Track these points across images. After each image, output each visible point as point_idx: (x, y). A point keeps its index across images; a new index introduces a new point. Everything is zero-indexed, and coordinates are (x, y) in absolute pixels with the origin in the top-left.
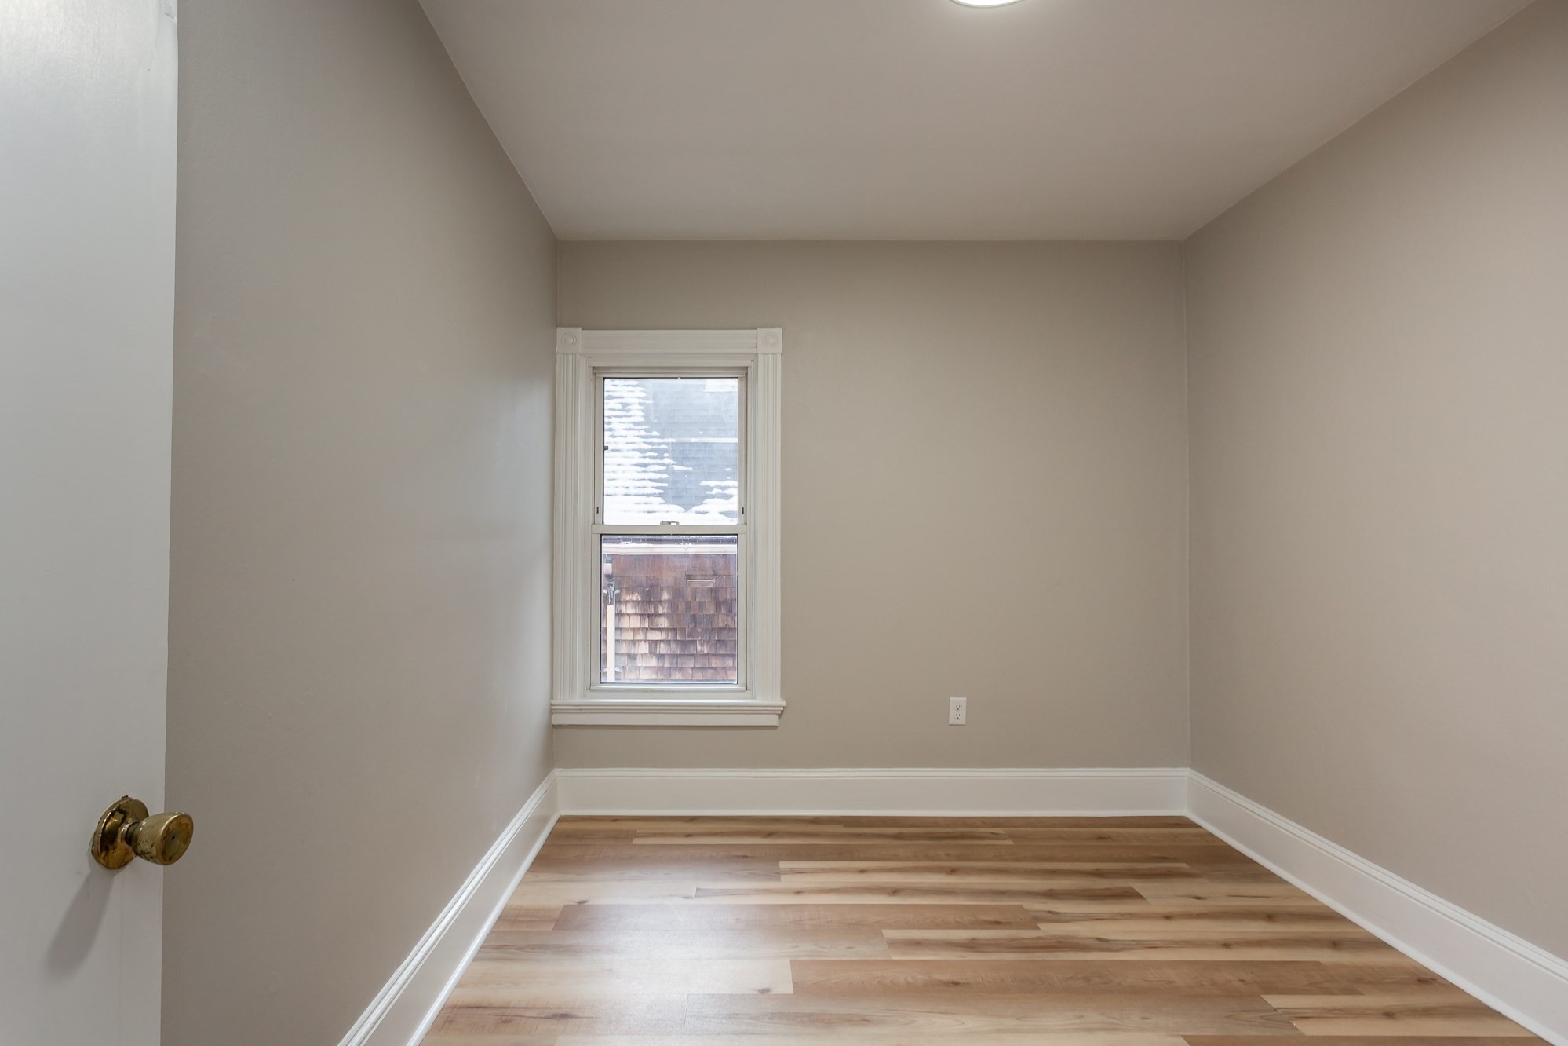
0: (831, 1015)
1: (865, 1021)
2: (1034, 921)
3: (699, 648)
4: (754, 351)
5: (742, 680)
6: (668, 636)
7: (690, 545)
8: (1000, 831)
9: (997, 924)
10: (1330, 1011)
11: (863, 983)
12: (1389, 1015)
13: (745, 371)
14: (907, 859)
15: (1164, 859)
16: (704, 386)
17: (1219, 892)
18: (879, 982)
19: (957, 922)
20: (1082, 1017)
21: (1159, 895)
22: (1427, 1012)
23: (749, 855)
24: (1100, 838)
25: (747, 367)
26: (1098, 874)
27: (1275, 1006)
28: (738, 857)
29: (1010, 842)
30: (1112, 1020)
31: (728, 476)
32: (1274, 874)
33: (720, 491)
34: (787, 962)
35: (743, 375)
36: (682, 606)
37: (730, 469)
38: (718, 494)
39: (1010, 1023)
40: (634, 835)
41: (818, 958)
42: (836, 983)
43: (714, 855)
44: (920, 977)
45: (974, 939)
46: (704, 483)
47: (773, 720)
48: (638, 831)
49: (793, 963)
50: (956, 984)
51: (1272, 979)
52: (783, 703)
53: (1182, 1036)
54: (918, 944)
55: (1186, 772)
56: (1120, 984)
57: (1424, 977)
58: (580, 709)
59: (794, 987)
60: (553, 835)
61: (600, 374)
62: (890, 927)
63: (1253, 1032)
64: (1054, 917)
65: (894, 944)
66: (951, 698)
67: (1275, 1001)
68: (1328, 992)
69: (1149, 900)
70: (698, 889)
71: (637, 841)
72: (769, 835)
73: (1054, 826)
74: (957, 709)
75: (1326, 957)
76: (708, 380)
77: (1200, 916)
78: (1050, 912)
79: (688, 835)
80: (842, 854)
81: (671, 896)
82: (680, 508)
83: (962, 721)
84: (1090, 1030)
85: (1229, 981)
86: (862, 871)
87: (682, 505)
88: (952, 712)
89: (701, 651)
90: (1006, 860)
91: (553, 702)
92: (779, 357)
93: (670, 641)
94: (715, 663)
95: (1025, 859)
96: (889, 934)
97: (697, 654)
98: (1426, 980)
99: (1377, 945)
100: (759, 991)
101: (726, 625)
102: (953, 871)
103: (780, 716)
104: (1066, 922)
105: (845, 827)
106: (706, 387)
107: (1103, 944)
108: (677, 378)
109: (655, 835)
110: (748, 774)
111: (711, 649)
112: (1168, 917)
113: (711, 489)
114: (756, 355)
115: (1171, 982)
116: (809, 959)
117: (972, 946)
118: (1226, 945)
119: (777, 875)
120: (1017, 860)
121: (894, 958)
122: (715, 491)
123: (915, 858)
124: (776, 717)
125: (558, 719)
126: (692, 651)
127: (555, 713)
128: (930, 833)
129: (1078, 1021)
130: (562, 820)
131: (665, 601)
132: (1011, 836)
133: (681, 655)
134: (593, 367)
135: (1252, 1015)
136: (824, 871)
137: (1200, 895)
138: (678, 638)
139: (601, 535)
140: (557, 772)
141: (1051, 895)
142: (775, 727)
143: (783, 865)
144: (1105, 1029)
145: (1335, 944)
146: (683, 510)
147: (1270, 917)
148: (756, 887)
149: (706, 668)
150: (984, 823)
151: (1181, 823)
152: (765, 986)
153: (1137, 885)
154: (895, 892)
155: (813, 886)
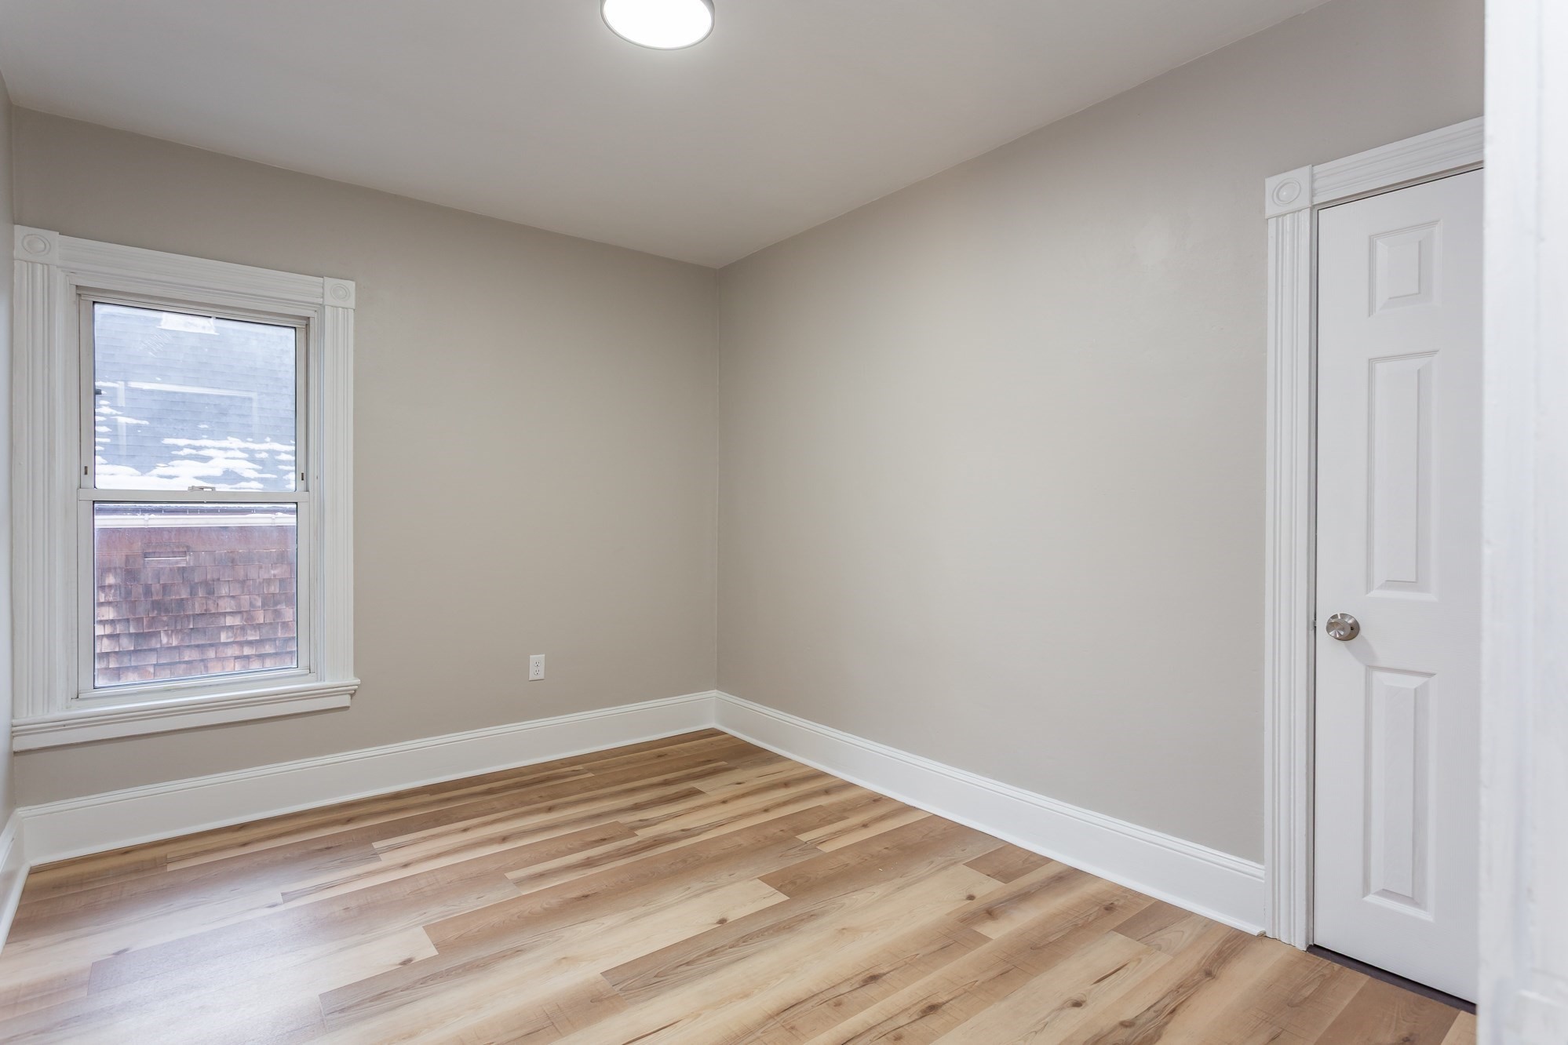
0: (483, 958)
1: (518, 951)
2: (631, 830)
3: (164, 640)
4: (320, 301)
5: (304, 662)
6: (115, 629)
7: (153, 516)
8: (579, 767)
9: (603, 841)
10: (835, 833)
11: (504, 922)
12: (865, 826)
13: (305, 322)
14: (505, 809)
15: (709, 761)
16: (159, 320)
17: (752, 776)
18: (519, 917)
19: (570, 849)
20: (689, 888)
21: (715, 788)
22: (882, 818)
23: (333, 845)
24: (660, 756)
25: (309, 318)
26: (666, 783)
27: (805, 841)
28: (321, 850)
29: (590, 775)
30: (710, 883)
31: (203, 434)
32: (780, 756)
33: (194, 452)
34: (420, 929)
35: (304, 326)
36: (138, 590)
37: (206, 426)
38: (191, 454)
39: (641, 910)
40: (164, 862)
41: (451, 916)
42: (478, 931)
43: (288, 855)
44: (553, 901)
45: (588, 858)
46: (168, 441)
47: (345, 701)
48: (168, 857)
49: (427, 929)
50: (586, 896)
51: (798, 825)
52: (358, 681)
53: (758, 878)
54: (541, 876)
55: (714, 693)
56: (707, 857)
57: (876, 798)
58: (64, 725)
59: (437, 948)
60: (26, 892)
61: (87, 297)
62: (511, 869)
63: (798, 861)
64: (645, 823)
65: (519, 882)
66: (531, 656)
67: (804, 837)
68: (831, 822)
69: (708, 793)
70: (283, 894)
71: (171, 868)
72: (349, 821)
73: (621, 754)
74: (537, 664)
75: (824, 801)
76: (165, 314)
77: (743, 796)
78: (641, 820)
79: (245, 845)
80: (437, 820)
81: (250, 910)
82: (132, 470)
83: (541, 676)
84: (697, 896)
85: (775, 833)
86: (465, 830)
87: (136, 468)
88: (532, 669)
89: (168, 643)
90: (591, 790)
91: (15, 722)
92: (351, 312)
93: (118, 635)
94: (188, 656)
95: (608, 785)
96: (511, 875)
97: (161, 648)
98: (877, 799)
99: (848, 786)
100: (401, 964)
101: (206, 610)
102: (550, 809)
103: (352, 695)
104: (655, 824)
105: (431, 795)
106: (162, 323)
107: (687, 833)
108: (210, 317)
109: (196, 855)
110: (314, 763)
111: (182, 640)
112: (724, 802)
113: (180, 448)
114: (323, 306)
115: (740, 845)
116: (442, 919)
117: (589, 863)
118: (766, 810)
119: (375, 856)
120: (602, 787)
121: (524, 894)
122: (187, 451)
123: (513, 806)
124: (348, 697)
125: (24, 743)
126: (154, 643)
127: (17, 736)
128: (516, 783)
129: (687, 892)
130: (34, 871)
131: (110, 586)
132: (590, 770)
133: (135, 651)
134: (77, 286)
135: (794, 850)
136: (425, 839)
137: (740, 781)
138: (132, 630)
139: (94, 501)
140: (21, 812)
141: (637, 807)
142: (346, 708)
143: (377, 845)
144: (709, 891)
145: (827, 792)
146: (139, 473)
147: (786, 784)
148: (355, 874)
149: (176, 663)
150: (562, 764)
151: (713, 733)
152: (405, 956)
153: (696, 785)
154: (504, 839)
155: (419, 855)
